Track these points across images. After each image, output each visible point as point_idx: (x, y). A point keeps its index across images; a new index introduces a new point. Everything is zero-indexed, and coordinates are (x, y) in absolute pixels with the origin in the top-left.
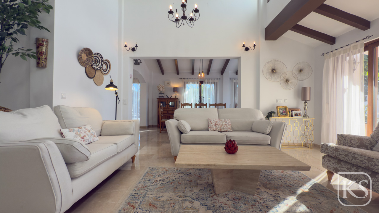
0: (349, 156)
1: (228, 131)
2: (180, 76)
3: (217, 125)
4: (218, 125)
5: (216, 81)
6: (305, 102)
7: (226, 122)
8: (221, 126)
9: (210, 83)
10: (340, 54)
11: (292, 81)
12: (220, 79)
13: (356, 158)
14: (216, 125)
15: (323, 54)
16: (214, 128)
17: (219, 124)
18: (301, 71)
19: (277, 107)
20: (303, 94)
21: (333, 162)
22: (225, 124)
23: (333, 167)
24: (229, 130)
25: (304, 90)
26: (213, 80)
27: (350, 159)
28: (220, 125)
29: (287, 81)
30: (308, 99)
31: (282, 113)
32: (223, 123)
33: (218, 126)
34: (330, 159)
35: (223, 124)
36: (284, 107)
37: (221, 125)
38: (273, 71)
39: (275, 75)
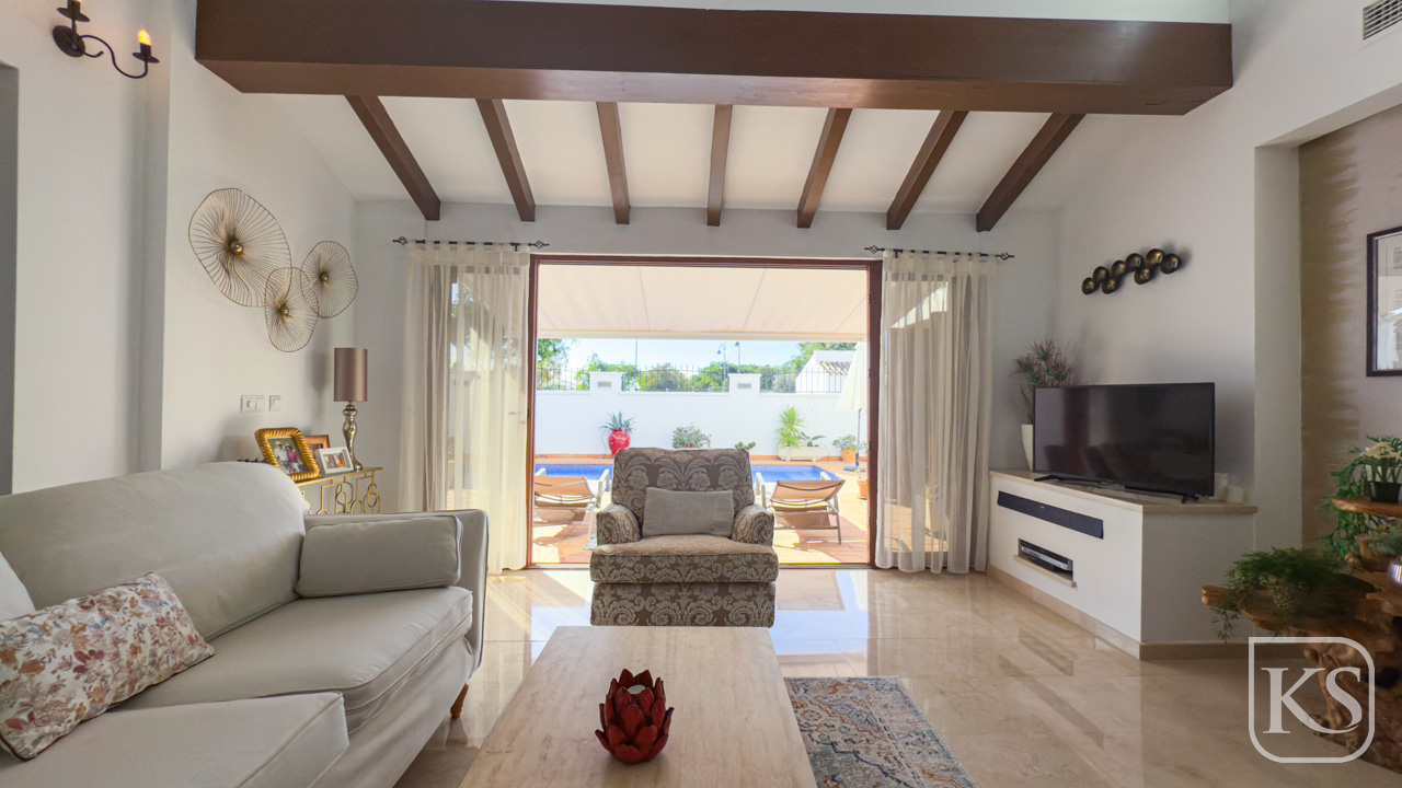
0: (679, 565)
1: (191, 666)
3: (99, 655)
4: (109, 649)
6: (349, 409)
7: (157, 603)
8: (135, 650)
13: (695, 566)
14: (94, 665)
15: (402, 241)
16: (81, 699)
17: (116, 642)
18: (322, 276)
19: (260, 433)
21: (631, 596)
22: (161, 622)
23: (633, 611)
24: (195, 652)
27: (684, 574)
28: (124, 650)
29: (281, 311)
30: (359, 394)
32: (143, 621)
33: (105, 665)
34: (620, 592)
35: (141, 628)
37: (131, 640)
38: (232, 247)
39: (239, 269)
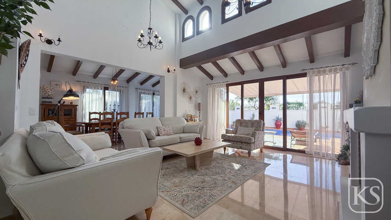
1: (172, 135)
2: (76, 77)
3: (165, 130)
5: (122, 89)
6: (200, 112)
7: (169, 128)
9: (115, 90)
10: (216, 87)
11: (193, 98)
12: (126, 87)
15: (207, 84)
18: (197, 92)
19: (187, 115)
20: (199, 107)
25: (199, 104)
26: (119, 87)
29: (191, 98)
30: (201, 110)
31: (190, 119)
36: (190, 116)
38: (184, 90)
39: (185, 93)
